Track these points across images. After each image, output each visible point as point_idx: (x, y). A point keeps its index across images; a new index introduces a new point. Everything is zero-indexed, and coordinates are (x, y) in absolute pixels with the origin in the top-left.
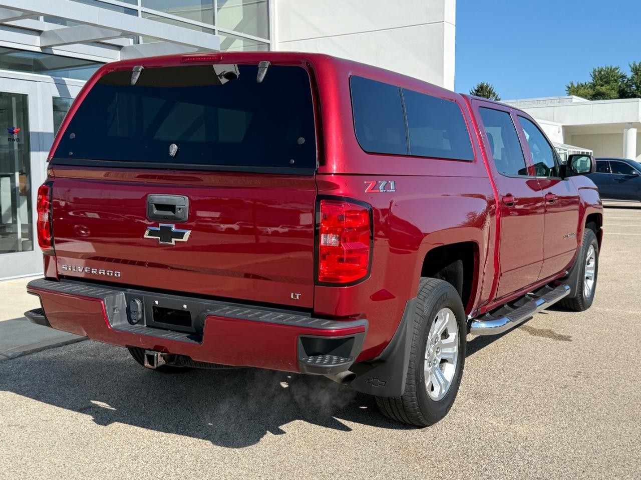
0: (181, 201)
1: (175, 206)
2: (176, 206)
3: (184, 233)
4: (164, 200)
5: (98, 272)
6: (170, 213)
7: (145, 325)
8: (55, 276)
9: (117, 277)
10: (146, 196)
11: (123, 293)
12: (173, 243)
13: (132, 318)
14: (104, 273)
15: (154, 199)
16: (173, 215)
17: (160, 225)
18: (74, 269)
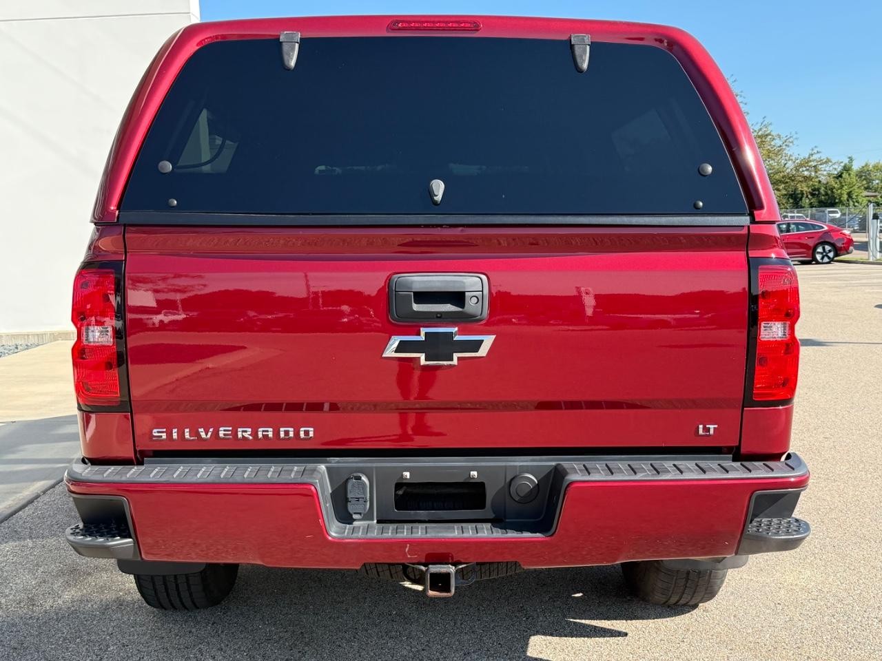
0: (473, 284)
1: (463, 293)
2: (466, 293)
3: (481, 342)
4: (438, 284)
5: (255, 434)
6: (449, 308)
7: (375, 521)
8: (131, 454)
9: (308, 439)
10: (389, 279)
11: (323, 467)
12: (455, 362)
13: (351, 512)
14: (270, 434)
15: (412, 282)
16: (460, 309)
17: (423, 331)
18: (187, 435)
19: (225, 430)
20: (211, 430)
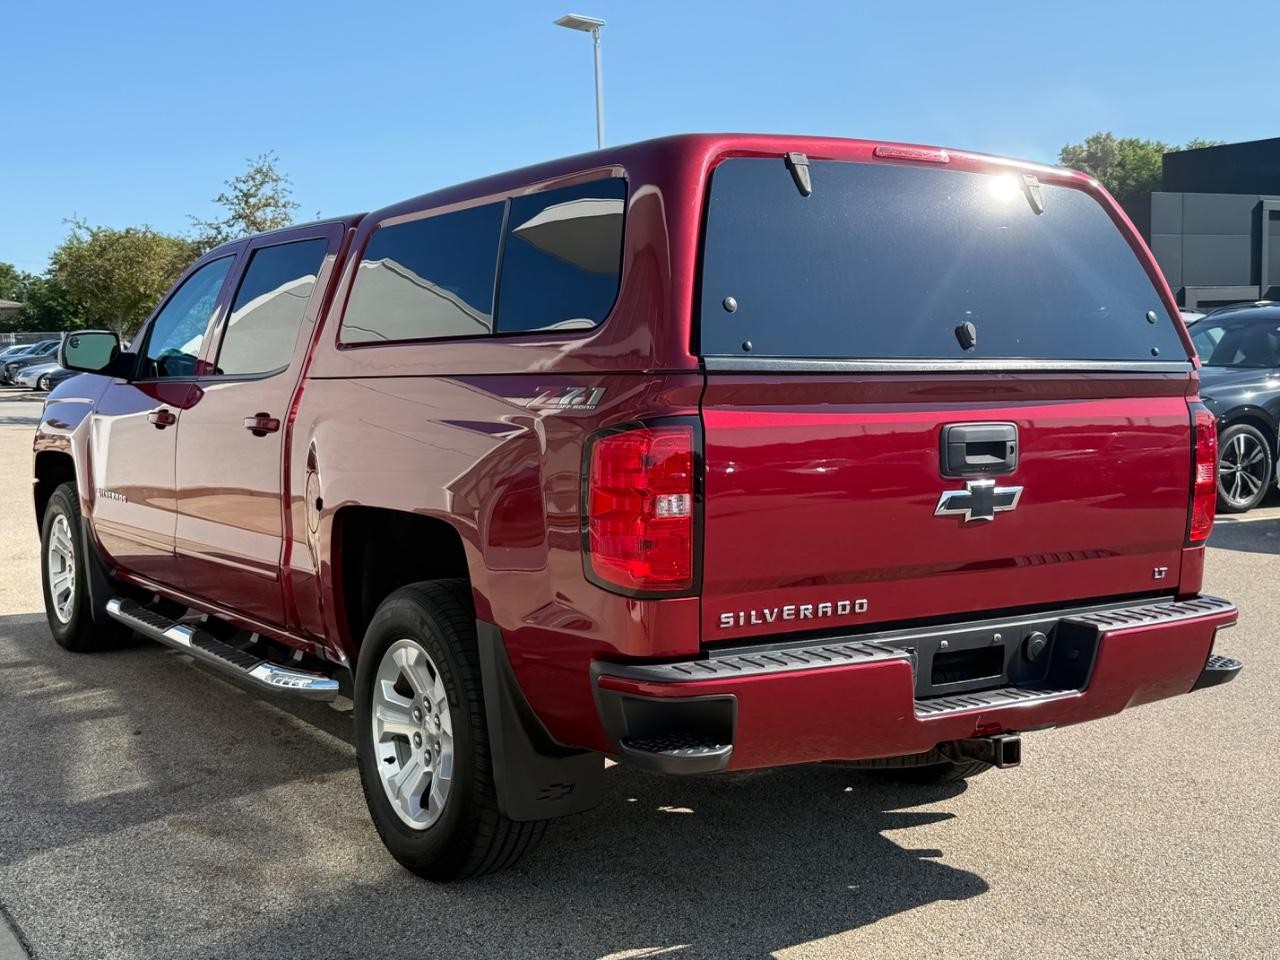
0: (1010, 433)
2: (1007, 443)
3: (1013, 494)
4: (985, 434)
5: (816, 611)
9: (862, 613)
12: (992, 517)
14: (829, 611)
15: (964, 433)
16: (1001, 461)
17: (970, 484)
18: (754, 620)
19: (788, 610)
20: (776, 610)
